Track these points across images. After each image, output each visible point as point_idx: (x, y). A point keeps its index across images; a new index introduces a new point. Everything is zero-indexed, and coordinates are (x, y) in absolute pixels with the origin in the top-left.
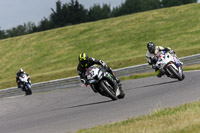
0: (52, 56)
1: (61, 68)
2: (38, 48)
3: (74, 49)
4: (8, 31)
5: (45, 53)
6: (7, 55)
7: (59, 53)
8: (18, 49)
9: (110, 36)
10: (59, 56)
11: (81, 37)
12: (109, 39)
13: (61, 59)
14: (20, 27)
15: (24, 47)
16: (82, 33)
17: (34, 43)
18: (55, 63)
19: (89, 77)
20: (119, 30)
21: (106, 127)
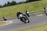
4: (18, 3)
7: (30, 8)
8: (20, 7)
9: (42, 4)
11: (36, 5)
12: (42, 5)
14: (21, 2)
16: (36, 3)
17: (24, 6)
19: (19, 17)
20: (44, 3)
21: (41, 25)
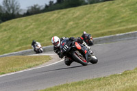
0: (118, 18)
1: (124, 26)
2: (108, 12)
3: (132, 14)
5: (113, 15)
6: (87, 16)
7: (123, 16)
10: (122, 18)
13: (124, 20)
15: (99, 11)
17: (106, 9)
18: (121, 22)
